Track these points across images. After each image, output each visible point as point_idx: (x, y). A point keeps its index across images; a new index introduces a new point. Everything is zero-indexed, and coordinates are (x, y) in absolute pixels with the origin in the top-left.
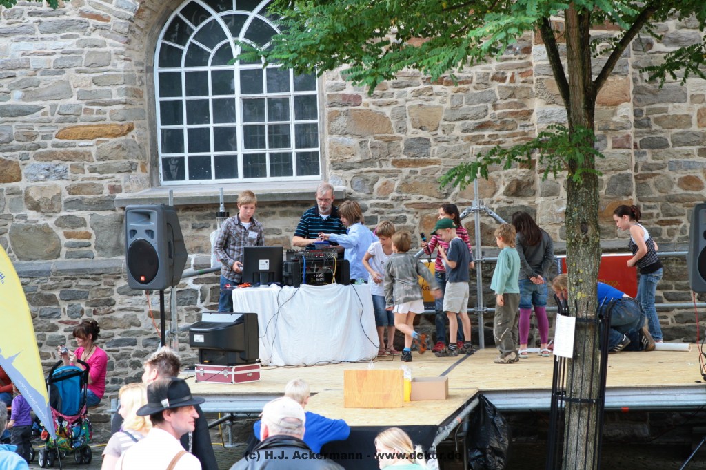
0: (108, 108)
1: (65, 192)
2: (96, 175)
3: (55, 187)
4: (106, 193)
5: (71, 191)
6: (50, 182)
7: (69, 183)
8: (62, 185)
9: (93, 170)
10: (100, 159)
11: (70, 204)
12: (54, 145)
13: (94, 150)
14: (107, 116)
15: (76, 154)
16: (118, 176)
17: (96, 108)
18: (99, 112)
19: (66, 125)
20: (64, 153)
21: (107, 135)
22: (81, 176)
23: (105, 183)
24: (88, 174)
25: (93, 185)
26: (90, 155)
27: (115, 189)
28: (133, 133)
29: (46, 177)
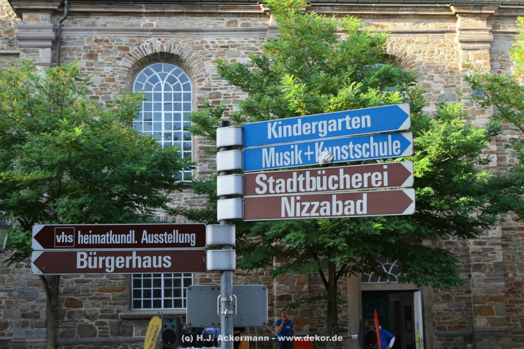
0: (117, 281)
1: (99, 312)
2: (112, 306)
3: (95, 310)
4: (115, 312)
5: (102, 311)
6: (94, 308)
7: (101, 309)
8: (99, 309)
9: (110, 304)
10: (113, 300)
11: (101, 317)
12: (96, 295)
13: (111, 297)
14: (117, 284)
15: (105, 298)
16: (120, 307)
17: (113, 281)
18: (114, 282)
19: (101, 287)
20: (100, 298)
21: (116, 291)
22: (106, 306)
23: (115, 309)
24: (108, 306)
25: (110, 310)
26: (110, 298)
27: (119, 311)
28: (126, 290)
29: (93, 306)
